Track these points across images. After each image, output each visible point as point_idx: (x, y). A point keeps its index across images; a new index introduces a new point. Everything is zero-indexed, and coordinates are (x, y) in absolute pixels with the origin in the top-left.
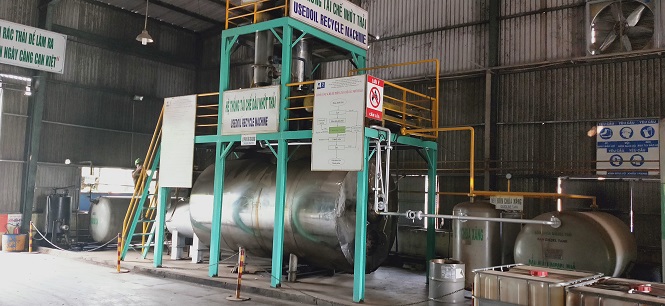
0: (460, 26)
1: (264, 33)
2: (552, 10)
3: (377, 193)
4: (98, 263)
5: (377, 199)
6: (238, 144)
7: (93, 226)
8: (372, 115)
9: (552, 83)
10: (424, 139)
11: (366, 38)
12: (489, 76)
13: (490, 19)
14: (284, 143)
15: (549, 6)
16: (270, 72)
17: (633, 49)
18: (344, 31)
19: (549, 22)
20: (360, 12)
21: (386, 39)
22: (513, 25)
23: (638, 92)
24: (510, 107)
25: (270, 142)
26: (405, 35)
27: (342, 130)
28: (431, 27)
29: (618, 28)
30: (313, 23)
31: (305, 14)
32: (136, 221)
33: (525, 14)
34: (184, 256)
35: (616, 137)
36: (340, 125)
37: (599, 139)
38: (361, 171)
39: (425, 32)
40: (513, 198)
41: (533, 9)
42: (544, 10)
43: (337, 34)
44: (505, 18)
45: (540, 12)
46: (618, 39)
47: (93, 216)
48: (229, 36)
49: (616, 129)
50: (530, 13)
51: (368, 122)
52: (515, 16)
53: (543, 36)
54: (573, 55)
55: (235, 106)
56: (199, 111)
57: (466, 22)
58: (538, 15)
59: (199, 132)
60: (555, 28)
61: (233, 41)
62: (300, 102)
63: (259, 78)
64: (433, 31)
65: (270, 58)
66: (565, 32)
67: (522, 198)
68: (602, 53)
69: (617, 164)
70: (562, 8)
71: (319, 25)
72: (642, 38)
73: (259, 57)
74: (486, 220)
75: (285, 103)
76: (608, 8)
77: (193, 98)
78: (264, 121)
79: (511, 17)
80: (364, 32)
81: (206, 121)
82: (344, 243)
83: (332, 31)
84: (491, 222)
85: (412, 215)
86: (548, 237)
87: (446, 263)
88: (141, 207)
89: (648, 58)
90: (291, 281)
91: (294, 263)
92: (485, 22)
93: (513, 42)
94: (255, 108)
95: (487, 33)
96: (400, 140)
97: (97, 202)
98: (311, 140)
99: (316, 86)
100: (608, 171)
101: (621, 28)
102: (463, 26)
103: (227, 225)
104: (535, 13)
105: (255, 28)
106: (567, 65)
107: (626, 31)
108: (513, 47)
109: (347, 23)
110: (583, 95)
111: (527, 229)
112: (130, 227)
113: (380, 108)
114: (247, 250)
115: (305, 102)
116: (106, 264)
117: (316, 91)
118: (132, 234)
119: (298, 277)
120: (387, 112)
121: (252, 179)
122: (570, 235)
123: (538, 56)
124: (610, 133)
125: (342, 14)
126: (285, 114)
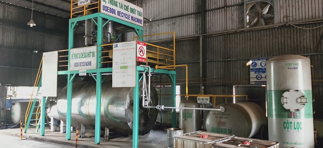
0: (188, 15)
1: (90, 20)
2: (229, 6)
3: (144, 97)
4: (12, 135)
5: (144, 100)
6: (77, 75)
7: (12, 116)
8: (140, 60)
9: (230, 41)
10: (169, 70)
11: (143, 21)
12: (201, 39)
13: (201, 11)
14: (99, 74)
15: (228, 5)
16: (93, 39)
17: (265, 25)
18: (130, 18)
19: (228, 12)
20: (138, 9)
21: (155, 21)
22: (212, 14)
23: (268, 45)
24: (211, 53)
25: (93, 73)
26: (163, 19)
27: (126, 67)
28: (175, 15)
29: (259, 15)
30: (113, 15)
31: (109, 11)
32: (32, 113)
33: (217, 9)
34: (57, 130)
35: (258, 66)
36: (125, 65)
37: (251, 67)
38: (135, 87)
39: (172, 18)
40: (205, 98)
41: (221, 6)
42: (226, 7)
43: (127, 20)
44: (208, 11)
45: (224, 7)
46: (258, 21)
47: (12, 111)
48: (73, 22)
49: (259, 62)
50: (219, 8)
51: (139, 63)
52: (213, 10)
53: (225, 19)
54: (239, 28)
55: (76, 56)
56: (59, 59)
57: (191, 13)
58: (223, 9)
59: (59, 69)
60: (230, 15)
61: (75, 24)
62: (107, 54)
63: (87, 42)
64: (176, 17)
65: (93, 32)
66: (235, 17)
67: (209, 98)
68: (252, 27)
69: (259, 79)
70: (234, 6)
71: (116, 16)
72: (269, 20)
73: (87, 32)
74: (194, 109)
75: (100, 54)
76: (254, 6)
77: (56, 53)
78: (90, 63)
79: (210, 10)
80: (141, 18)
81: (63, 64)
82: (130, 122)
83: (124, 19)
84: (196, 110)
85: (159, 107)
86: (220, 116)
87: (175, 130)
88: (34, 107)
89: (272, 29)
90: (106, 141)
91: (107, 132)
92: (199, 13)
93: (212, 22)
94: (85, 57)
95: (200, 18)
96: (156, 71)
97: (14, 104)
98: (111, 72)
99: (114, 46)
100: (255, 82)
101: (260, 15)
102: (190, 14)
103: (74, 114)
104: (222, 8)
105: (85, 18)
106: (236, 33)
107: (262, 16)
108: (212, 25)
109: (132, 14)
110: (244, 47)
111: (211, 112)
112: (28, 116)
113: (145, 56)
114: (85, 126)
115: (109, 54)
116: (16, 135)
117: (114, 48)
118: (30, 120)
119: (110, 138)
120: (149, 58)
121: (86, 92)
122: (229, 115)
123: (223, 29)
124: (256, 64)
125: (129, 10)
126: (99, 60)
